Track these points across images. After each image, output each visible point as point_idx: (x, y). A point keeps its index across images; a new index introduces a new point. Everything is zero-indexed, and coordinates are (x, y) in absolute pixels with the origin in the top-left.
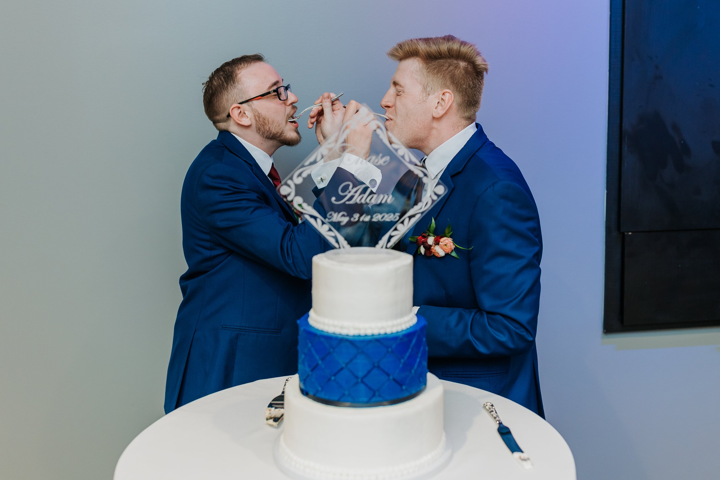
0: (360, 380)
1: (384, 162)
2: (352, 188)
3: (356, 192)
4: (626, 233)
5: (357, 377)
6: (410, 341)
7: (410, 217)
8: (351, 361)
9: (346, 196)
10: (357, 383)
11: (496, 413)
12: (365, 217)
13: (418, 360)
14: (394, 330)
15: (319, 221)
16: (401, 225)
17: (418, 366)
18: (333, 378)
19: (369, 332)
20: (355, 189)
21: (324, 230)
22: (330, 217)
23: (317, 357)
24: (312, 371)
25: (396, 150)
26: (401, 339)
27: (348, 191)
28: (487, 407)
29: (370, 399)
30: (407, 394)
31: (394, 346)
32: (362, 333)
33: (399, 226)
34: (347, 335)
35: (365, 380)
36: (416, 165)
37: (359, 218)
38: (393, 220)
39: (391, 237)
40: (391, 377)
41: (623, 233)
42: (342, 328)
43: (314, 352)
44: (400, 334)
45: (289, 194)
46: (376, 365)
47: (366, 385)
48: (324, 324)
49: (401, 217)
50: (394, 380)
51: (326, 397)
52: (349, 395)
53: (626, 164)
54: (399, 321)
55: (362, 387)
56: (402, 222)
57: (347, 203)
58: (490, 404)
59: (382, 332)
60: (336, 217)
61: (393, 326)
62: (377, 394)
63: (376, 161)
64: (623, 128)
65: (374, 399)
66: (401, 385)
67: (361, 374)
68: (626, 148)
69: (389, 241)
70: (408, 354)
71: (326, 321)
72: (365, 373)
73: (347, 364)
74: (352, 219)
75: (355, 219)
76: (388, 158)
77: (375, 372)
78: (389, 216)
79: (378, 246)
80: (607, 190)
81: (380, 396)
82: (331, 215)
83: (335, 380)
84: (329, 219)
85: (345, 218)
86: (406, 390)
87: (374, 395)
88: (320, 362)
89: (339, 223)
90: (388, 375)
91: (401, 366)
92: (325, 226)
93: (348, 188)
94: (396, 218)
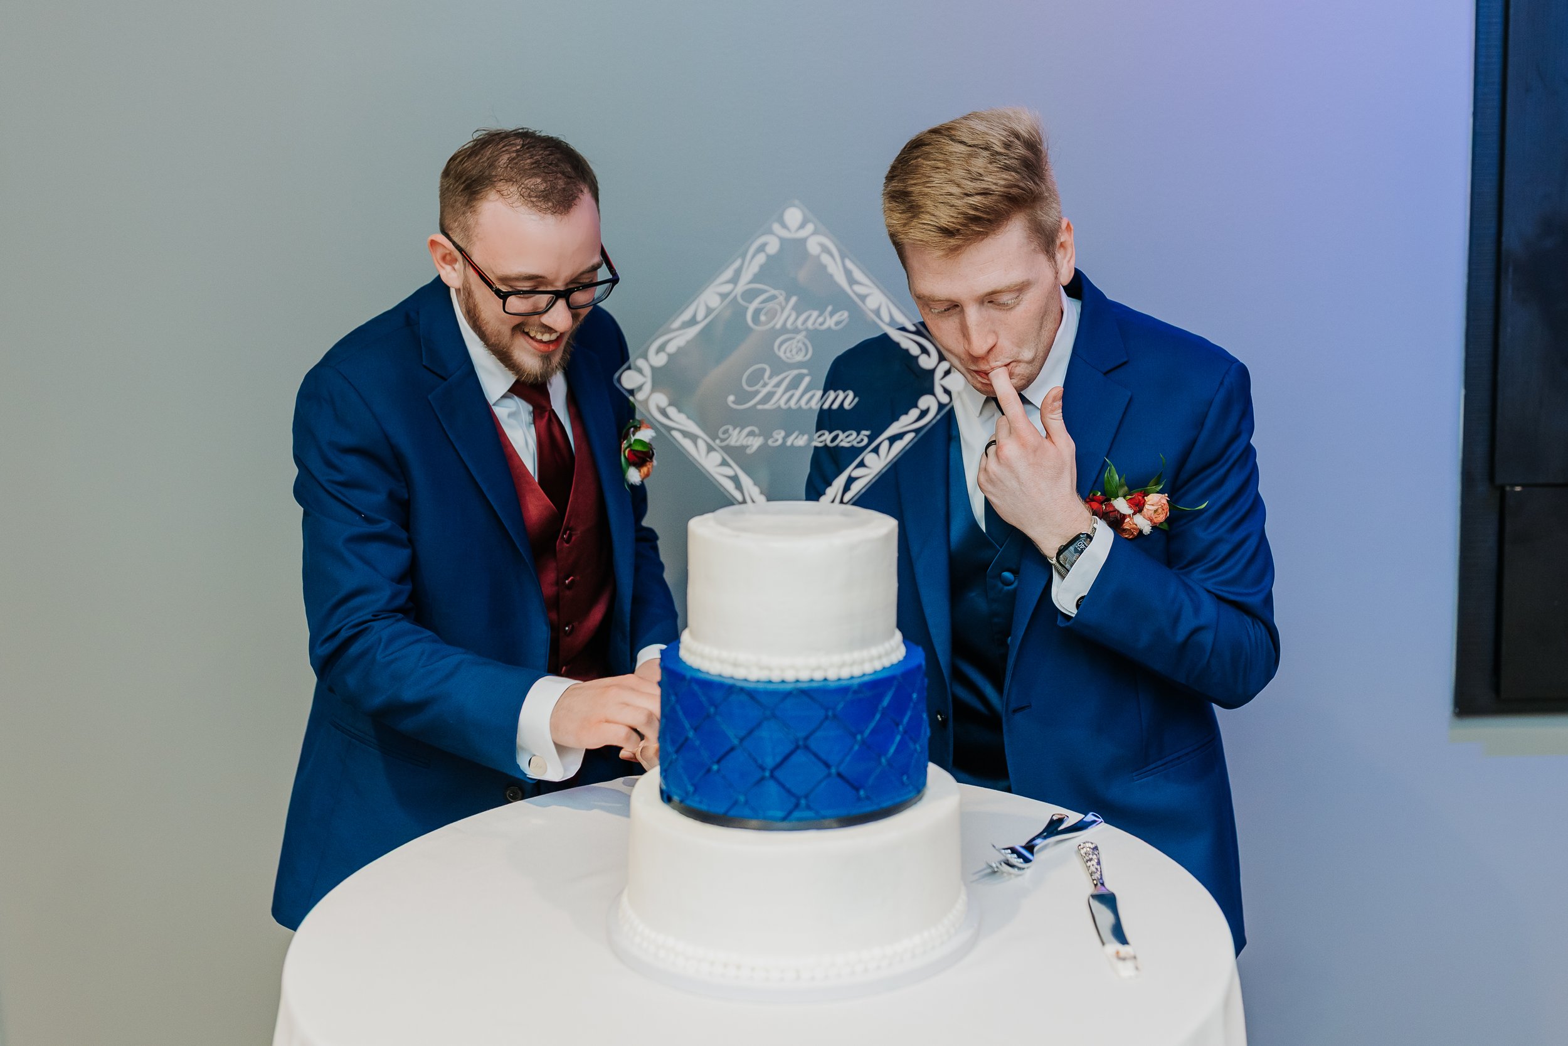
0: (767, 774)
1: (837, 323)
2: (770, 377)
3: (778, 385)
4: (1508, 488)
5: (763, 769)
6: (880, 697)
7: (893, 440)
8: (751, 732)
9: (757, 392)
10: (763, 779)
11: (1099, 863)
12: (796, 438)
13: (898, 738)
14: (845, 673)
15: (701, 444)
16: (873, 455)
17: (897, 751)
18: (715, 767)
19: (790, 676)
20: (775, 380)
21: (711, 463)
22: (726, 436)
23: (687, 725)
24: (677, 752)
25: (863, 298)
26: (855, 692)
27: (762, 383)
28: (1082, 852)
29: (790, 813)
30: (868, 808)
31: (840, 706)
32: (776, 676)
33: (869, 458)
34: (746, 680)
35: (777, 774)
36: (903, 329)
37: (785, 438)
38: (855, 443)
39: (851, 480)
40: (833, 770)
41: (1502, 489)
42: (735, 665)
43: (680, 713)
44: (856, 682)
45: (640, 388)
46: (801, 743)
47: (782, 786)
48: (702, 656)
49: (871, 439)
50: (839, 775)
51: (704, 807)
52: (746, 802)
53: (1509, 330)
54: (857, 655)
55: (772, 787)
56: (876, 450)
57: (760, 407)
58: (1092, 846)
59: (818, 676)
60: (737, 437)
61: (843, 665)
62: (803, 802)
63: (821, 320)
64: (1504, 247)
65: (796, 814)
66: (857, 789)
67: (770, 762)
68: (1510, 292)
69: (847, 488)
70: (872, 725)
71: (707, 650)
72: (779, 759)
73: (742, 740)
74: (770, 442)
75: (777, 440)
76: (844, 315)
77: (800, 757)
78: (847, 437)
79: (825, 500)
80: (1466, 387)
81: (808, 807)
82: (726, 432)
83: (718, 771)
84: (722, 440)
85: (756, 438)
86: (868, 798)
87: (797, 806)
88: (691, 734)
89: (744, 448)
90: (828, 765)
91: (856, 747)
92: (713, 454)
93: (762, 377)
94: (862, 440)
